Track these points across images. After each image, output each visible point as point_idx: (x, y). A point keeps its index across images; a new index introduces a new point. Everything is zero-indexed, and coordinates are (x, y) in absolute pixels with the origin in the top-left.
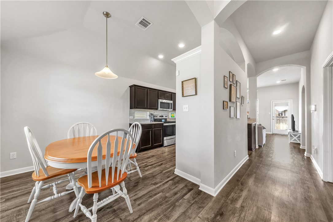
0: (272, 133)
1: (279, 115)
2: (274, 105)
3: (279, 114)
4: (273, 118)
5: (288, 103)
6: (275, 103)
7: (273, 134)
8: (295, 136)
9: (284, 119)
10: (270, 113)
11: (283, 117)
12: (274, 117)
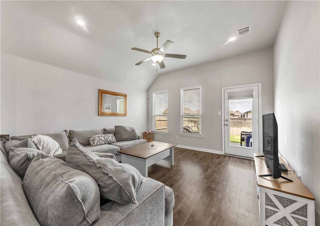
0: (224, 154)
1: (242, 117)
2: (227, 96)
3: (241, 115)
4: (226, 123)
5: (252, 91)
6: (229, 93)
7: (225, 156)
8: (285, 207)
9: (246, 121)
10: (219, 113)
11: (245, 119)
12: (227, 120)
